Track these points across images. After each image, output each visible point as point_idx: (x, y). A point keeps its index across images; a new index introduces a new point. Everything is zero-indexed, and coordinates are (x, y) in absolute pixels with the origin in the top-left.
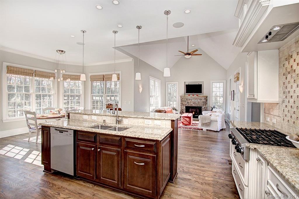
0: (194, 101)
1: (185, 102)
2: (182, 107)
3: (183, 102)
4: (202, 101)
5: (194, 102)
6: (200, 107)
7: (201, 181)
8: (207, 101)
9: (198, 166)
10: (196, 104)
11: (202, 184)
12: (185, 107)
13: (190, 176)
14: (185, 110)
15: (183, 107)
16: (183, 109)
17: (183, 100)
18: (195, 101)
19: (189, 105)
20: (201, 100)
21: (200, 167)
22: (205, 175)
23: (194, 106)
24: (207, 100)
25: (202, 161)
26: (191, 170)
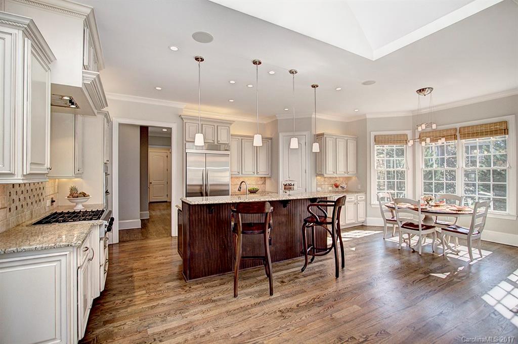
7: (151, 286)
9: (163, 304)
11: (149, 284)
13: (168, 286)
21: (159, 304)
22: (147, 295)
25: (158, 320)
26: (171, 294)
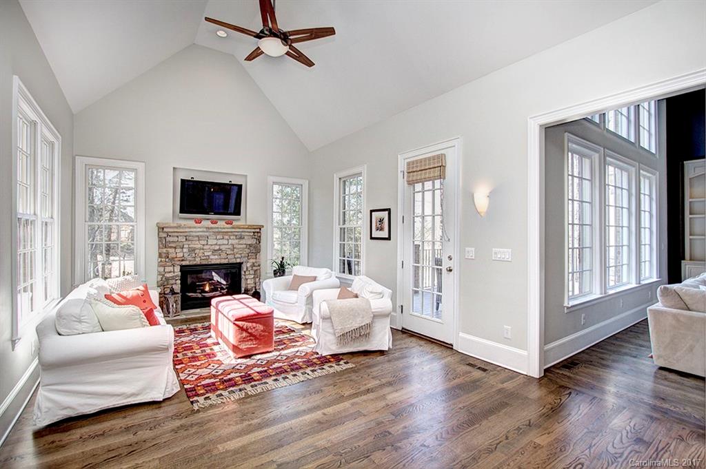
0: (215, 242)
1: (178, 250)
2: (168, 269)
3: (171, 250)
4: (242, 242)
5: (217, 248)
6: (237, 263)
8: (260, 242)
10: (224, 255)
12: (177, 269)
14: (179, 282)
15: (171, 269)
16: (173, 278)
17: (168, 239)
18: (220, 242)
19: (198, 261)
20: (241, 238)
23: (218, 262)
24: (259, 240)
